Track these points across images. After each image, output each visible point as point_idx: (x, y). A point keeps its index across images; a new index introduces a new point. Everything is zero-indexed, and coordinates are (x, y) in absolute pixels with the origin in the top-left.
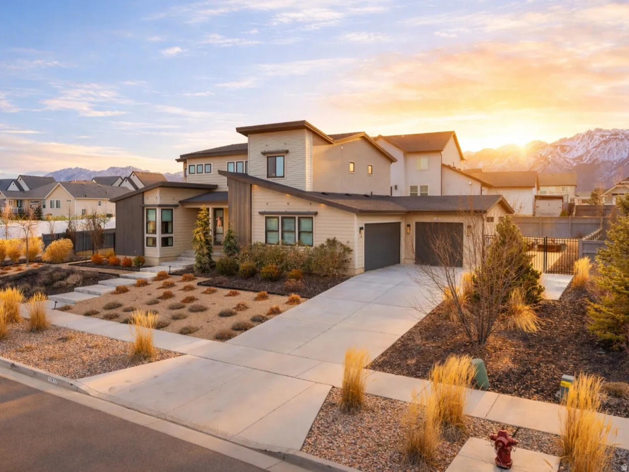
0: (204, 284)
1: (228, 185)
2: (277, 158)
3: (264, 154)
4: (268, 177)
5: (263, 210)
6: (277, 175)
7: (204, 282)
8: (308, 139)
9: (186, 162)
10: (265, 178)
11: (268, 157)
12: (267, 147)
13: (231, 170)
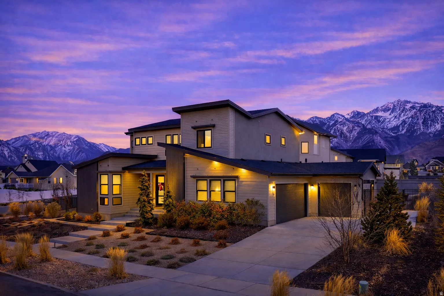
0: (151, 233)
1: (166, 155)
2: (206, 132)
3: (194, 128)
4: (197, 147)
5: (194, 175)
6: (206, 146)
7: (150, 232)
8: (231, 115)
9: (133, 135)
10: (195, 148)
11: (197, 131)
12: (196, 123)
13: (169, 142)
